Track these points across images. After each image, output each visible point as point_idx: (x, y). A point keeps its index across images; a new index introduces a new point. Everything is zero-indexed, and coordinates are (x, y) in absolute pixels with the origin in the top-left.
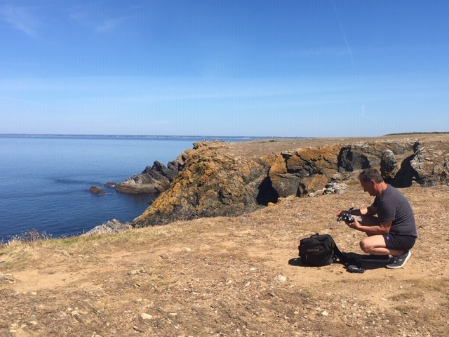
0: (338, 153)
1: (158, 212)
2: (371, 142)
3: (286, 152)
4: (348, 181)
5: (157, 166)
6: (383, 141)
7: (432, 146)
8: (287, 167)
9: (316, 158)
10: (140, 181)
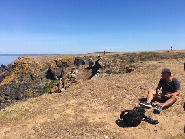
0: (74, 59)
1: (5, 85)
2: (85, 56)
3: (56, 60)
4: (78, 69)
5: (3, 66)
6: (88, 55)
7: (104, 57)
8: (57, 65)
9: (67, 61)
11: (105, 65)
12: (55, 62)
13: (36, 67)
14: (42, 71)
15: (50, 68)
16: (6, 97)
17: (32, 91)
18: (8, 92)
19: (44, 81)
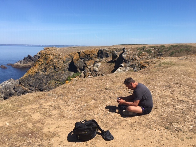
0: (98, 52)
1: (30, 75)
2: (109, 48)
3: (79, 52)
4: (101, 62)
5: (29, 57)
6: (113, 47)
7: (129, 49)
8: (79, 57)
9: (90, 54)
10: (22, 63)
11: (129, 59)
12: (78, 54)
13: (59, 59)
14: (65, 63)
15: (73, 60)
16: (30, 87)
17: (55, 83)
18: (33, 83)
19: (67, 73)
